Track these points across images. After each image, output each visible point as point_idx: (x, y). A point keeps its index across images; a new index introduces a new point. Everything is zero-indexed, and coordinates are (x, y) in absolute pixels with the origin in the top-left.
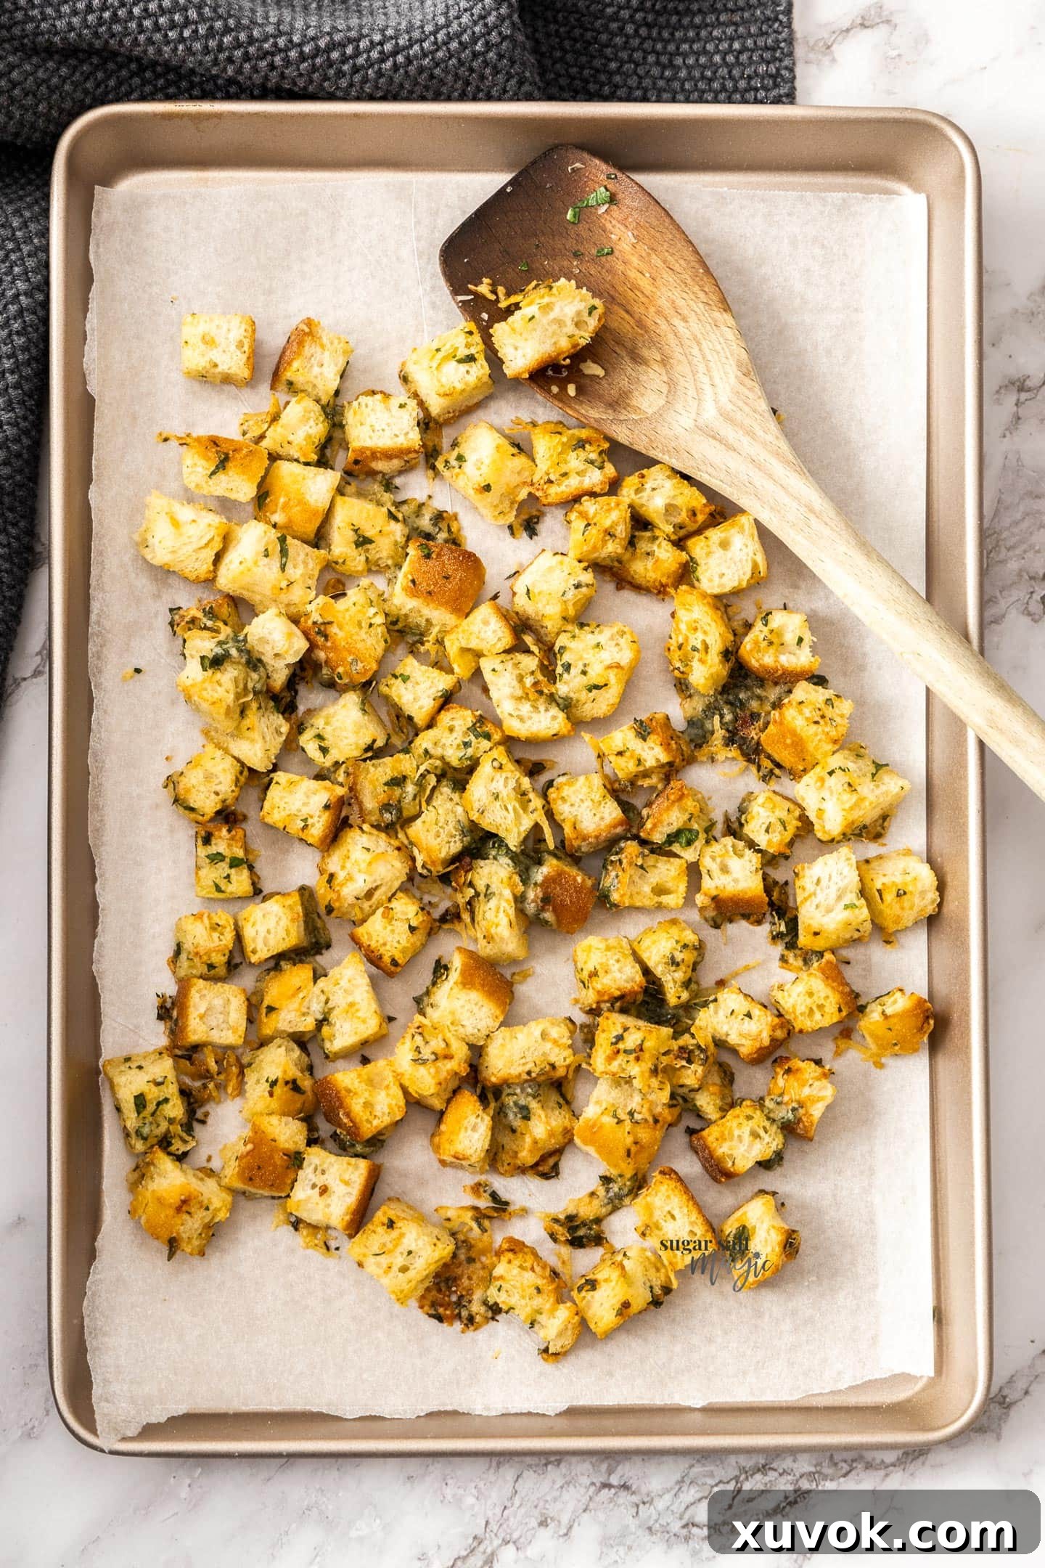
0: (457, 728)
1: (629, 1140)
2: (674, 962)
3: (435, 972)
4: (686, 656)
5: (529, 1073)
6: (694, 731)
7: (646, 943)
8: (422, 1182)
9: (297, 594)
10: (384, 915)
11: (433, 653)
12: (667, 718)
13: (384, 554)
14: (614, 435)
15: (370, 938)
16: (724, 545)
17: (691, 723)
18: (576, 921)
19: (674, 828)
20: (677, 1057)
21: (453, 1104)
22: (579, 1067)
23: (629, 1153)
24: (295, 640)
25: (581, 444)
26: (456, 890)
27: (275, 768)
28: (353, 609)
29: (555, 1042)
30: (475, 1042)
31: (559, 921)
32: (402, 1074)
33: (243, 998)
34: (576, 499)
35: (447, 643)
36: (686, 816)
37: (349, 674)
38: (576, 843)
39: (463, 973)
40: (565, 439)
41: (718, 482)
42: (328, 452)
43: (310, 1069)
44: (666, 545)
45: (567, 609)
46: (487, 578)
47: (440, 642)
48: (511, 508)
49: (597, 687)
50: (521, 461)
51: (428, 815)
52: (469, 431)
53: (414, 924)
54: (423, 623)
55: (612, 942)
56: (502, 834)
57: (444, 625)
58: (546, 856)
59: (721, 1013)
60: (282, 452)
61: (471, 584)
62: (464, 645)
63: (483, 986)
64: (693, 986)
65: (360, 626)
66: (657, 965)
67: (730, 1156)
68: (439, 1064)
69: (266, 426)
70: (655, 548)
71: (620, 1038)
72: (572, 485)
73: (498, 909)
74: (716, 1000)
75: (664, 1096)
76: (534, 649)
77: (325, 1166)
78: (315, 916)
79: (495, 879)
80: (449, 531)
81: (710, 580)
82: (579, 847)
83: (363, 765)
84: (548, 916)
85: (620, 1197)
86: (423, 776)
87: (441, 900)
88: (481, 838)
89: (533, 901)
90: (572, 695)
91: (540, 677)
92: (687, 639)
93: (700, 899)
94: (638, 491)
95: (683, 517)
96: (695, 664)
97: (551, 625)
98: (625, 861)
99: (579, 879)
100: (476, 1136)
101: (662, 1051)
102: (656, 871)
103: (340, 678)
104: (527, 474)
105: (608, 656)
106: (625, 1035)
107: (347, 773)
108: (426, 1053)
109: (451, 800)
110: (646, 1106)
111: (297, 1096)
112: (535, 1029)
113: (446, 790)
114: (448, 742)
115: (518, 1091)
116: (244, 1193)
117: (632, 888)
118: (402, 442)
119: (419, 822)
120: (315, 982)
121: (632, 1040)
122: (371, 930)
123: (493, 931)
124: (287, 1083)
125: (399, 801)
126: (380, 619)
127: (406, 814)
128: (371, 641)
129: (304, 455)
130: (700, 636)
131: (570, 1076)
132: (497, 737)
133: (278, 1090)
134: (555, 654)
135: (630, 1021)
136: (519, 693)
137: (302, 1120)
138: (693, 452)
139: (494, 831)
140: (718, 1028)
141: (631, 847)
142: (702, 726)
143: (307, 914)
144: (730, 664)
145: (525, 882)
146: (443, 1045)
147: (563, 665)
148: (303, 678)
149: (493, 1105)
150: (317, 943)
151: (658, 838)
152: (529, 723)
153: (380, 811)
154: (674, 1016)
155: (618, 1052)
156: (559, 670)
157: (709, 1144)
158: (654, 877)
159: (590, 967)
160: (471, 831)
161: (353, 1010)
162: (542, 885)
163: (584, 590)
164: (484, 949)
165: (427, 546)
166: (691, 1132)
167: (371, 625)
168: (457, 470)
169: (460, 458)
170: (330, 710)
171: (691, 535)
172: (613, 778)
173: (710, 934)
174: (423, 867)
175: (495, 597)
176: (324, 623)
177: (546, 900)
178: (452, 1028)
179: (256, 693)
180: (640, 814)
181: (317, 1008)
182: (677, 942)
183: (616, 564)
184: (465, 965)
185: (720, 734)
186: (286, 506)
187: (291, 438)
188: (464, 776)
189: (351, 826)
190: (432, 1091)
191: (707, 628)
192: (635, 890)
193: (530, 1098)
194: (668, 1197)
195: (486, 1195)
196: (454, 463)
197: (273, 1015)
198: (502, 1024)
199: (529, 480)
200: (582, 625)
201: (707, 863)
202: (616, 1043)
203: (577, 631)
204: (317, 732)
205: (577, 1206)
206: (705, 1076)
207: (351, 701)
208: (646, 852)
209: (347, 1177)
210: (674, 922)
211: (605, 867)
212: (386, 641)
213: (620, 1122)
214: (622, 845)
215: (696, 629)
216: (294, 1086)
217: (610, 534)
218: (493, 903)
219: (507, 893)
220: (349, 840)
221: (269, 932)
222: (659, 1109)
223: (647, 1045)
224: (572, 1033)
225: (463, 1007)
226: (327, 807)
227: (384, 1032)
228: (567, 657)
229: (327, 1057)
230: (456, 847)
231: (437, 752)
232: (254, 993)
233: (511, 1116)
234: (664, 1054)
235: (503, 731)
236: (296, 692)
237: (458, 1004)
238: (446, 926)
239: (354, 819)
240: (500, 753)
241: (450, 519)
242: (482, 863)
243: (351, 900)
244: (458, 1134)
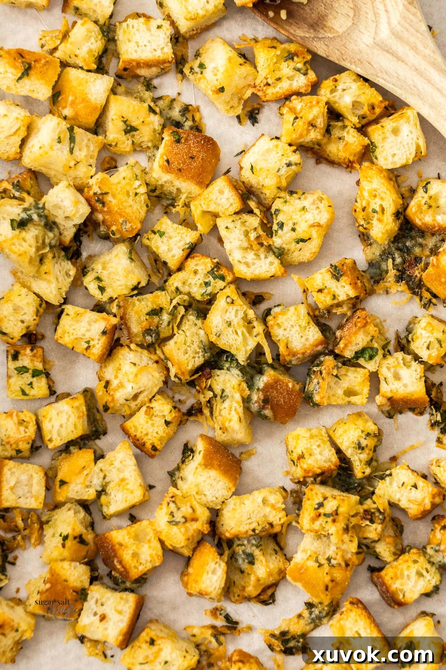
0: (200, 271)
1: (327, 579)
2: (360, 447)
3: (184, 453)
4: (367, 216)
5: (254, 530)
6: (373, 271)
7: (340, 431)
8: (174, 608)
9: (83, 171)
10: (146, 413)
11: (182, 213)
12: (355, 263)
13: (146, 139)
14: (315, 50)
15: (136, 429)
16: (396, 131)
17: (371, 264)
18: (287, 415)
19: (360, 347)
20: (363, 518)
21: (198, 553)
22: (289, 525)
23: (327, 588)
24: (80, 206)
25: (291, 56)
26: (199, 392)
27: (66, 301)
28: (124, 182)
29: (273, 506)
30: (214, 506)
31: (275, 416)
32: (161, 532)
33: (42, 474)
34: (287, 98)
35: (192, 207)
36: (369, 338)
37: (120, 232)
38: (288, 359)
39: (205, 457)
40: (278, 53)
41: (390, 85)
42: (104, 60)
43: (92, 525)
44: (353, 132)
45: (280, 182)
46: (221, 155)
47: (187, 205)
48: (239, 103)
49: (303, 241)
50: (247, 68)
51: (179, 338)
52: (208, 45)
53: (169, 419)
54: (175, 191)
55: (314, 432)
56: (233, 352)
57: (190, 193)
58: (266, 367)
59: (395, 484)
60: (71, 61)
61: (210, 162)
62: (205, 208)
63: (220, 466)
64: (374, 463)
65: (128, 194)
66: (348, 448)
67: (401, 590)
68: (188, 525)
69: (59, 42)
70: (345, 134)
71: (321, 505)
72: (284, 87)
73: (231, 408)
74: (390, 475)
75: (353, 547)
76: (257, 211)
77: (104, 600)
78: (95, 411)
79: (228, 385)
80: (194, 120)
81: (386, 159)
82: (290, 362)
83: (130, 300)
84: (268, 412)
85: (320, 618)
86: (175, 308)
87: (188, 398)
88: (218, 353)
89: (256, 402)
90: (284, 246)
91: (261, 233)
92: (368, 204)
93: (379, 399)
94: (332, 91)
95: (365, 110)
96: (375, 222)
97: (269, 192)
98: (324, 372)
99: (290, 385)
100: (215, 578)
101: (352, 514)
102: (347, 379)
103: (114, 234)
104: (251, 78)
105: (311, 217)
106: (325, 502)
107: (119, 307)
108: (178, 517)
109: (196, 325)
110: (340, 554)
111: (83, 547)
112: (258, 496)
113: (192, 318)
114: (193, 282)
115: (246, 542)
116: (44, 616)
117: (329, 391)
118: (159, 55)
119: (172, 342)
120: (95, 463)
121: (330, 507)
122: (136, 424)
123: (227, 424)
124: (75, 538)
125: (157, 327)
126: (143, 190)
127: (162, 335)
128: (136, 207)
129: (87, 65)
130: (378, 201)
131: (284, 531)
132: (229, 278)
133: (69, 543)
134: (272, 215)
135: (327, 491)
136: (246, 244)
137: (86, 564)
138: (373, 63)
139: (228, 349)
140: (393, 495)
141: (329, 361)
142: (379, 267)
143: (89, 409)
144: (400, 221)
145: (251, 386)
146: (190, 511)
147: (278, 224)
148: (86, 232)
149: (227, 552)
150: (96, 431)
151: (349, 354)
152: (253, 268)
153: (143, 335)
154: (359, 485)
155: (320, 515)
156: (275, 227)
157: (386, 582)
158: (345, 384)
159: (298, 451)
160: (210, 348)
161: (124, 483)
162: (263, 390)
163: (293, 167)
164: (220, 437)
165: (177, 133)
166: (372, 570)
167: (136, 194)
168: (199, 75)
169: (202, 66)
170: (106, 258)
171: (369, 124)
172: (315, 307)
173: (385, 422)
174: (176, 376)
175: (228, 171)
176: (102, 194)
177: (266, 401)
178: (197, 497)
179: (51, 247)
180: (334, 334)
181: (97, 483)
182: (363, 432)
183: (316, 147)
184: (206, 450)
185: (392, 273)
186: (73, 103)
187: (77, 52)
188: (205, 306)
189: (122, 346)
190: (182, 544)
191: (383, 195)
192: (331, 393)
193: (254, 548)
194: (356, 621)
195: (222, 617)
196: (197, 69)
197: (65, 487)
198: (234, 494)
199: (252, 84)
200: (292, 193)
201: (384, 372)
202: (318, 509)
203: (288, 197)
204: (97, 275)
205: (288, 625)
206: (383, 530)
207: (122, 249)
208: (340, 365)
209: (120, 608)
210: (359, 415)
211: (309, 375)
212: (147, 206)
213: (320, 565)
214: (322, 359)
215: (375, 196)
216: (81, 539)
217: (312, 125)
218: (227, 404)
219: (238, 397)
220: (120, 356)
221: (61, 426)
222: (349, 556)
223: (341, 510)
224: (285, 498)
225: (204, 481)
226: (104, 333)
227: (146, 498)
228: (281, 218)
229: (105, 518)
230: (199, 361)
231: (185, 289)
232: (50, 469)
233: (240, 561)
234: (353, 516)
235: (233, 274)
236: (81, 243)
237: (201, 479)
238: (192, 419)
239: (124, 340)
240: (231, 291)
241: (194, 111)
242: (218, 372)
243: (122, 401)
244: (202, 576)
